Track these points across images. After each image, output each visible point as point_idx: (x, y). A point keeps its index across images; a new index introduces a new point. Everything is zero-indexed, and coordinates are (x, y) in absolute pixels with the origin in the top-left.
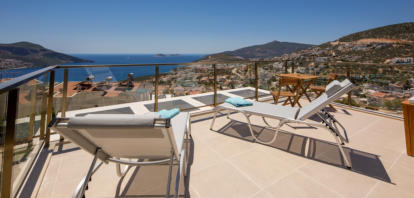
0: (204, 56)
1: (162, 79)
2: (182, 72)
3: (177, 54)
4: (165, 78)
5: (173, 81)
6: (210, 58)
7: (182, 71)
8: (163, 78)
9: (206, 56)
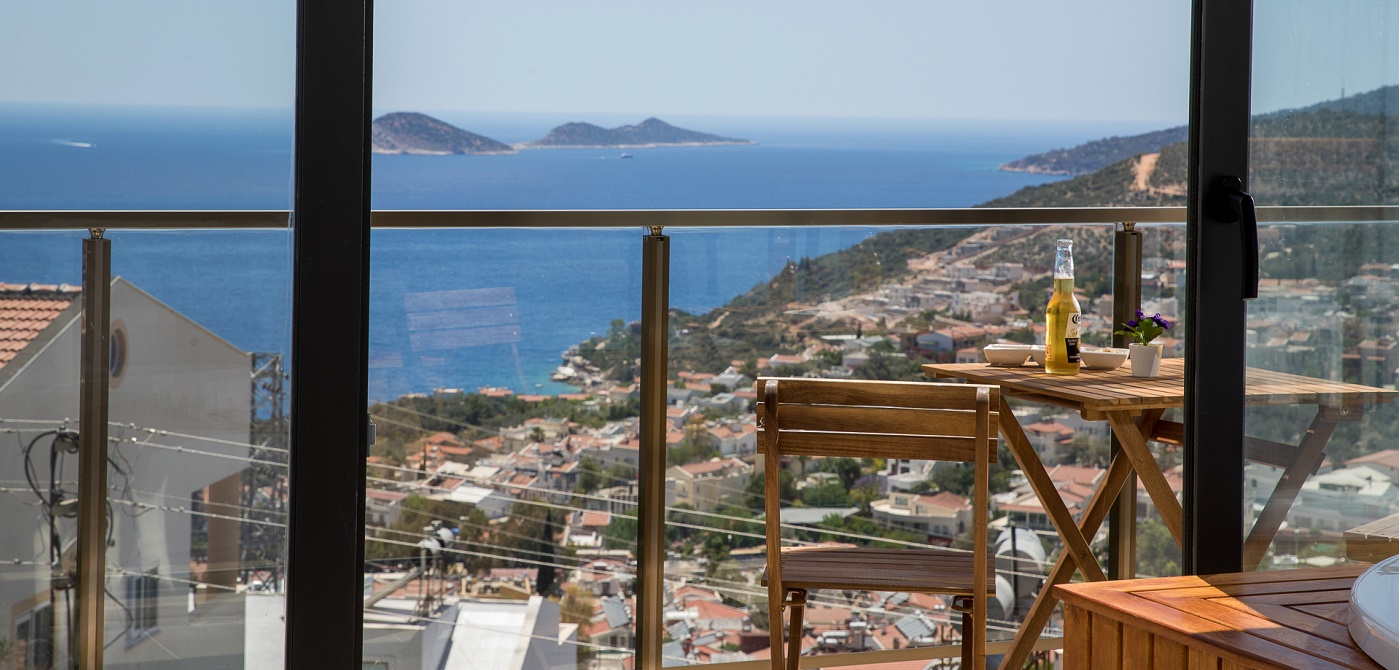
0: (1058, 159)
1: (432, 474)
2: (718, 389)
3: (652, 123)
4: (483, 471)
5: (590, 517)
6: (1154, 179)
7: (729, 376)
8: (450, 467)
9: (1093, 149)
